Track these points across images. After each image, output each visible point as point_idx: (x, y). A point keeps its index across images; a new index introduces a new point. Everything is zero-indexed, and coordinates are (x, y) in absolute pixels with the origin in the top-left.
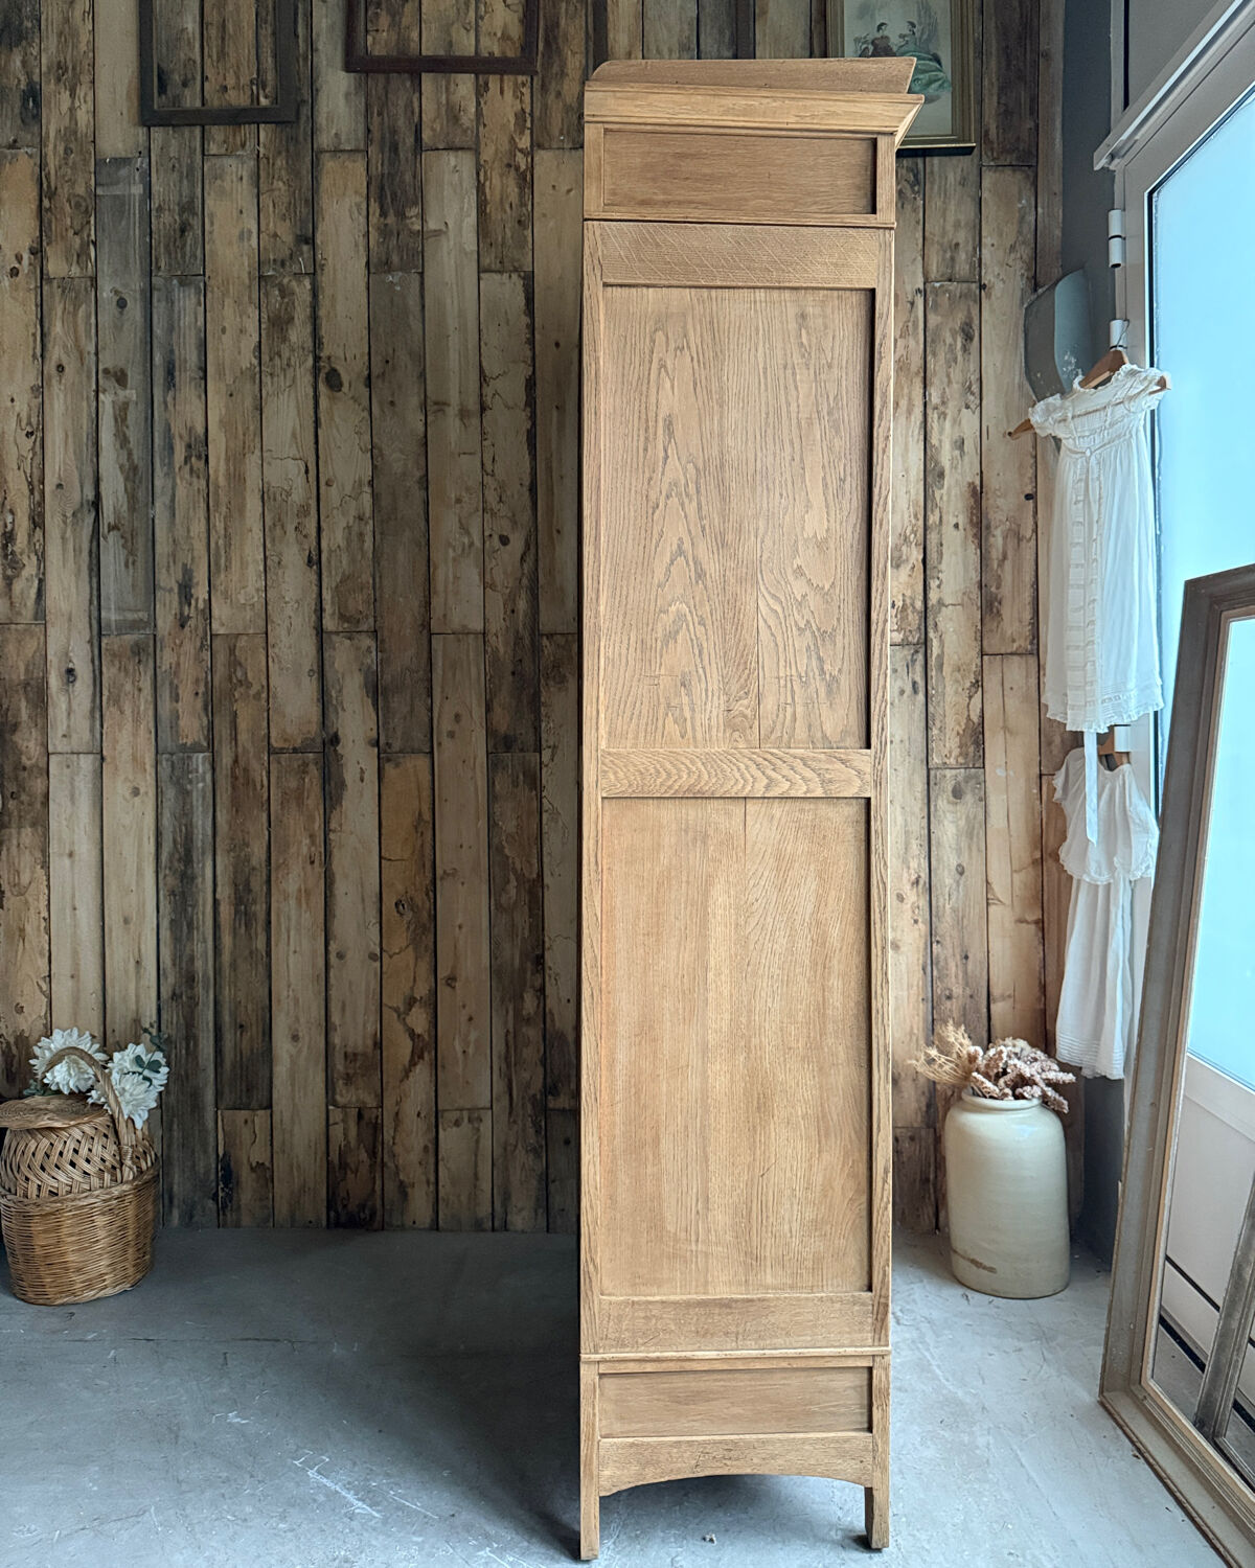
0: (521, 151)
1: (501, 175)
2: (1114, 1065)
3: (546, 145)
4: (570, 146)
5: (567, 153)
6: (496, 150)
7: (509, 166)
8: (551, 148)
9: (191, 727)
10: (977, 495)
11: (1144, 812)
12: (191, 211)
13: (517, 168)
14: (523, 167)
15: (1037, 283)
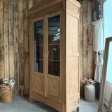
2: (100, 81)
9: (17, 51)
10: (87, 31)
11: (102, 59)
12: (17, 5)
15: (93, 12)
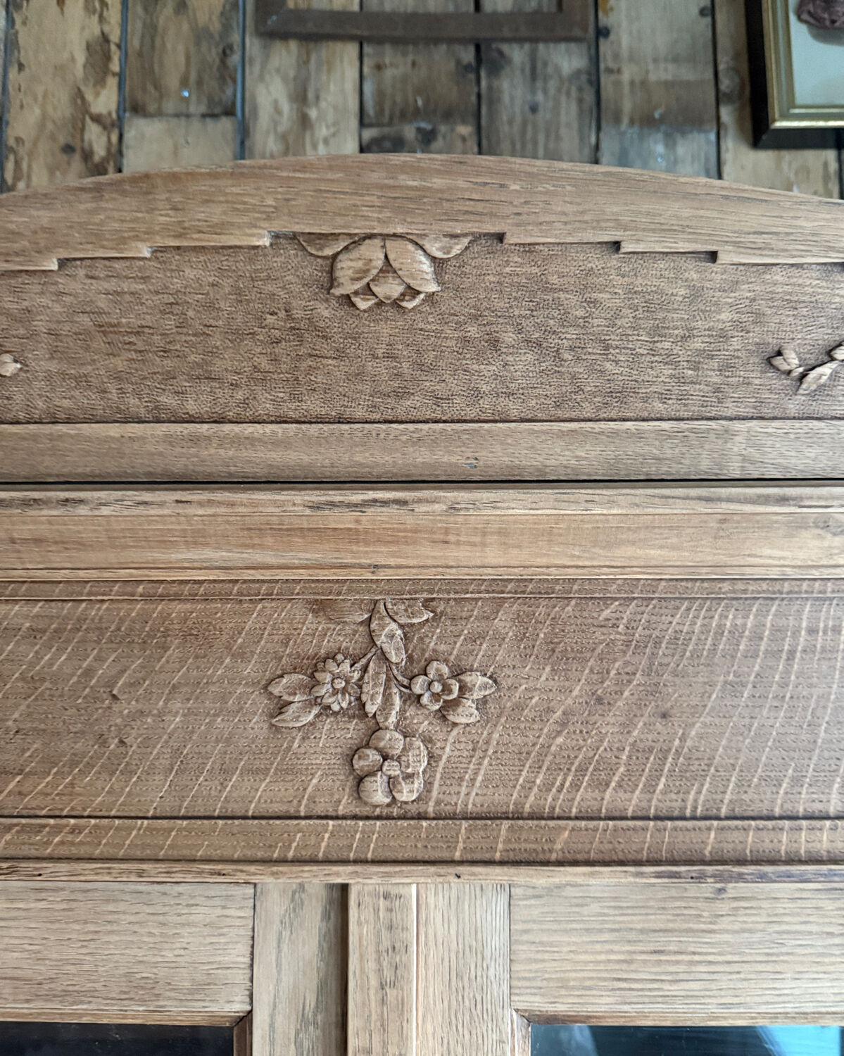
0: (97, 119)
1: (52, 171)
3: (152, 108)
4: (203, 109)
5: (196, 124)
6: (44, 116)
7: (68, 149)
8: (159, 114)
13: (87, 155)
14: (100, 151)
